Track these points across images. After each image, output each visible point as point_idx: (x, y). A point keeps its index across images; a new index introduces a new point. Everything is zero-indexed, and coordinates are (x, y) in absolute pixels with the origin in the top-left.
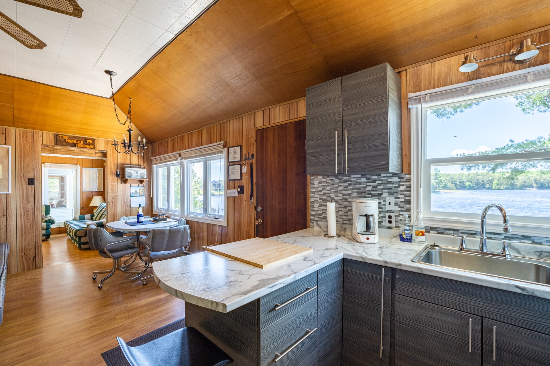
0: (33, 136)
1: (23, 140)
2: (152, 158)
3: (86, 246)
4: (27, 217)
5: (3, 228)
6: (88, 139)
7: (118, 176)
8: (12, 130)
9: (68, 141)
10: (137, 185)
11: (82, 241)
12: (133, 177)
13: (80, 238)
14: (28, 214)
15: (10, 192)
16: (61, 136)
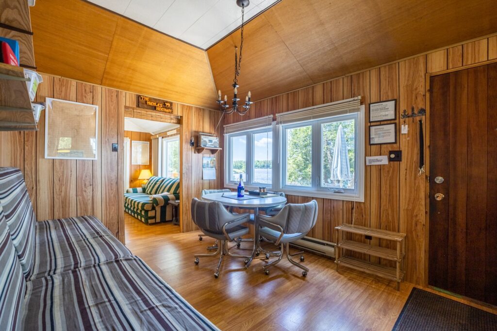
0: (117, 96)
1: (108, 100)
2: (224, 126)
3: (153, 221)
4: (111, 187)
5: (89, 199)
6: (167, 102)
7: (192, 144)
8: (99, 88)
9: (149, 103)
10: (208, 155)
11: (149, 216)
12: (207, 146)
13: (147, 212)
14: (112, 184)
15: (96, 159)
16: (143, 97)
